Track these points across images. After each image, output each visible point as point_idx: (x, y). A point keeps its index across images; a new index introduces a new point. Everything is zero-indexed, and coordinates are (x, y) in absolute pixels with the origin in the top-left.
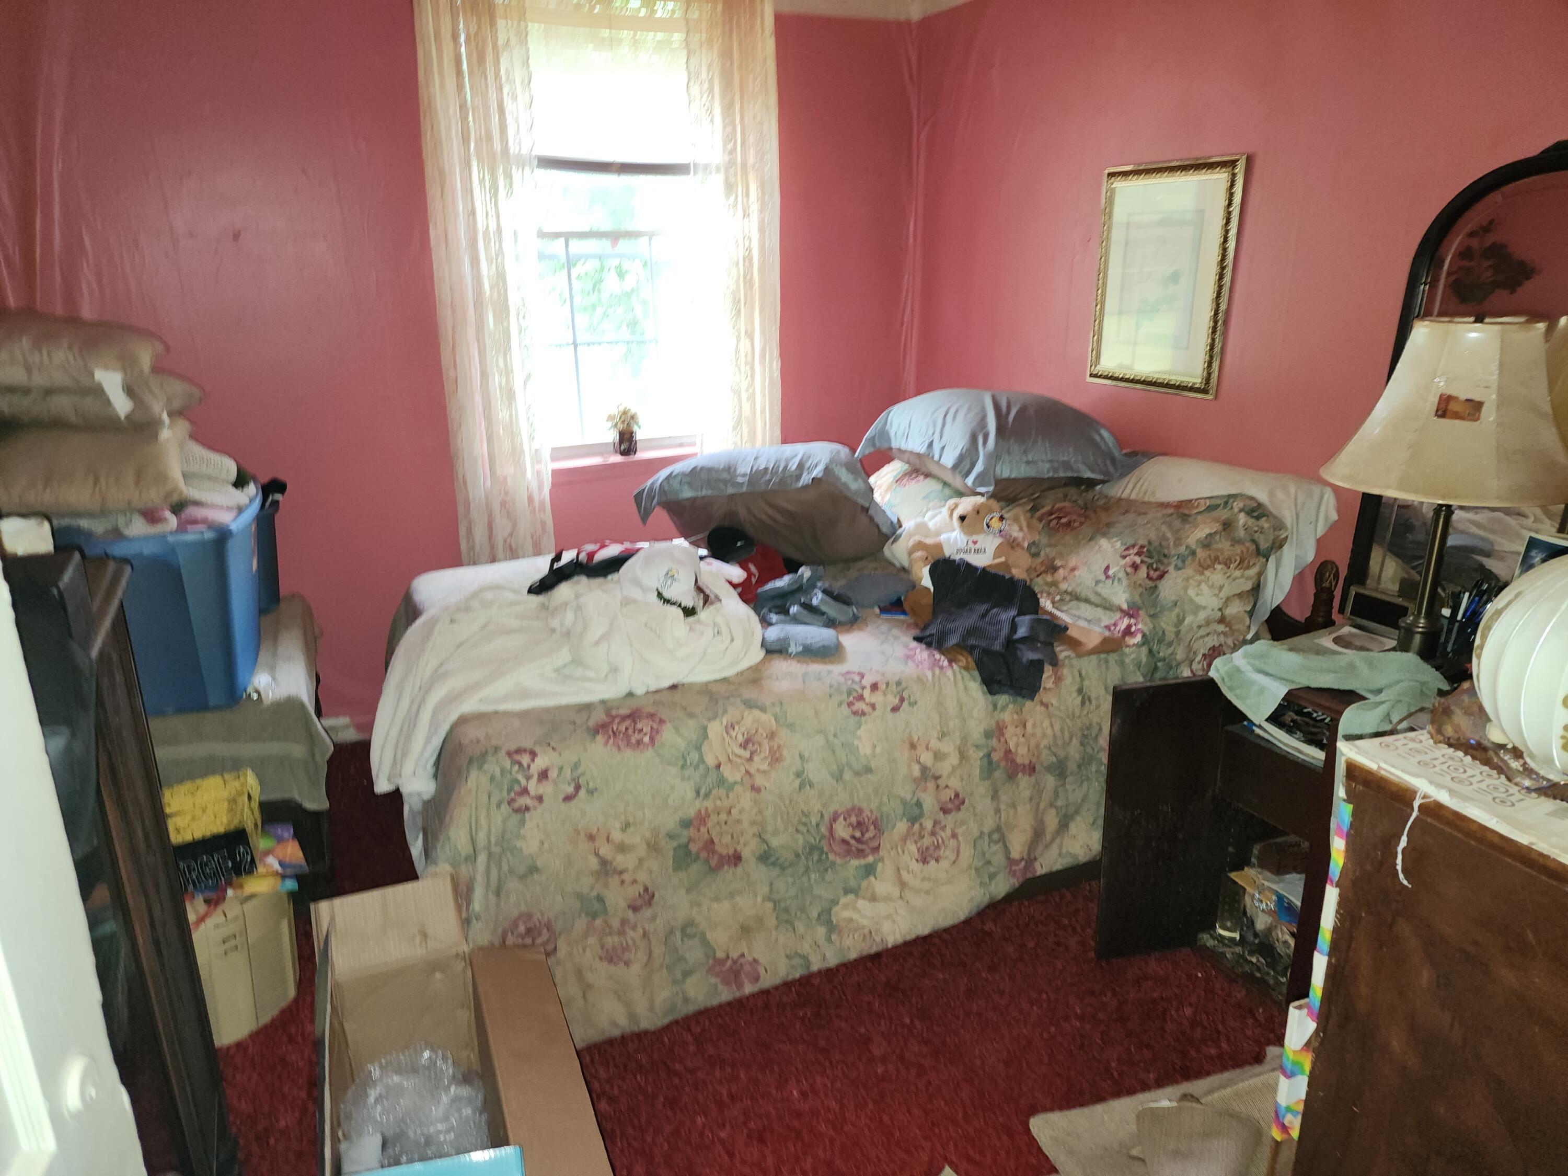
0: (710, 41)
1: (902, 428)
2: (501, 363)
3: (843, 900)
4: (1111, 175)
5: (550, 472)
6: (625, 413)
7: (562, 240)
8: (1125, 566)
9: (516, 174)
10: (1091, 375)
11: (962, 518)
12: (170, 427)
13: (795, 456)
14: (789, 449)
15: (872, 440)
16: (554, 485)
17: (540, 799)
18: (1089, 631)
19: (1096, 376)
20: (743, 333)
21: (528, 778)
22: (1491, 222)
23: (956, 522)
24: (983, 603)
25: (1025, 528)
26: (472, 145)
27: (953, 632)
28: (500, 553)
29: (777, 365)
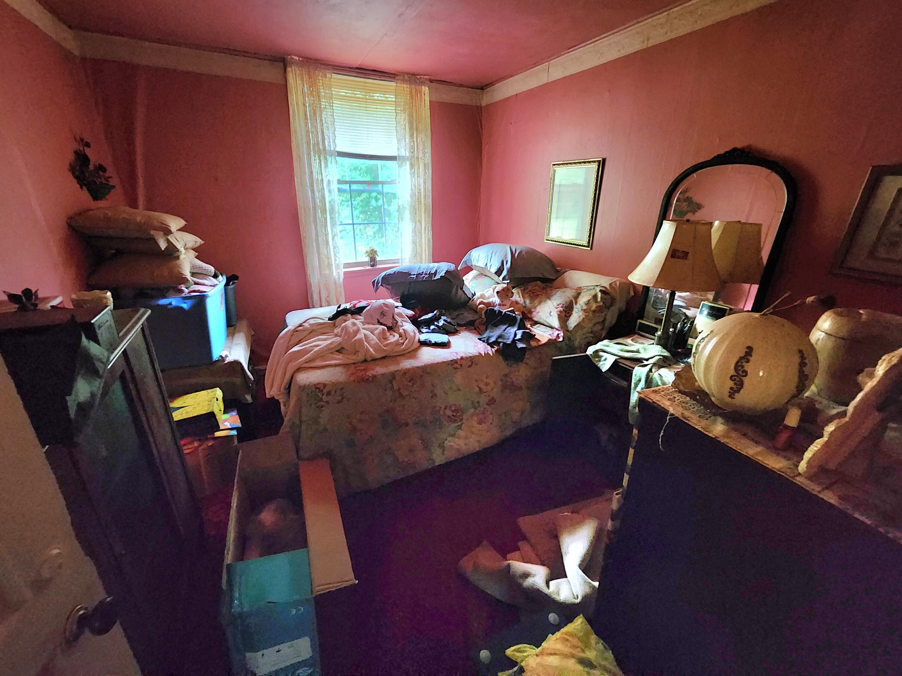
0: (404, 110)
1: (476, 258)
2: (324, 231)
3: (448, 439)
4: (554, 165)
5: (343, 273)
6: (372, 250)
7: (348, 185)
8: (557, 311)
9: (329, 159)
10: (546, 240)
11: (498, 292)
12: (185, 254)
13: (434, 267)
14: (432, 265)
15: (465, 262)
16: (345, 277)
17: (327, 402)
18: (543, 336)
19: (548, 240)
20: (417, 221)
21: (323, 395)
22: (687, 189)
23: (496, 294)
24: (505, 324)
25: (521, 296)
26: (312, 147)
27: (492, 336)
28: (324, 304)
29: (430, 233)
